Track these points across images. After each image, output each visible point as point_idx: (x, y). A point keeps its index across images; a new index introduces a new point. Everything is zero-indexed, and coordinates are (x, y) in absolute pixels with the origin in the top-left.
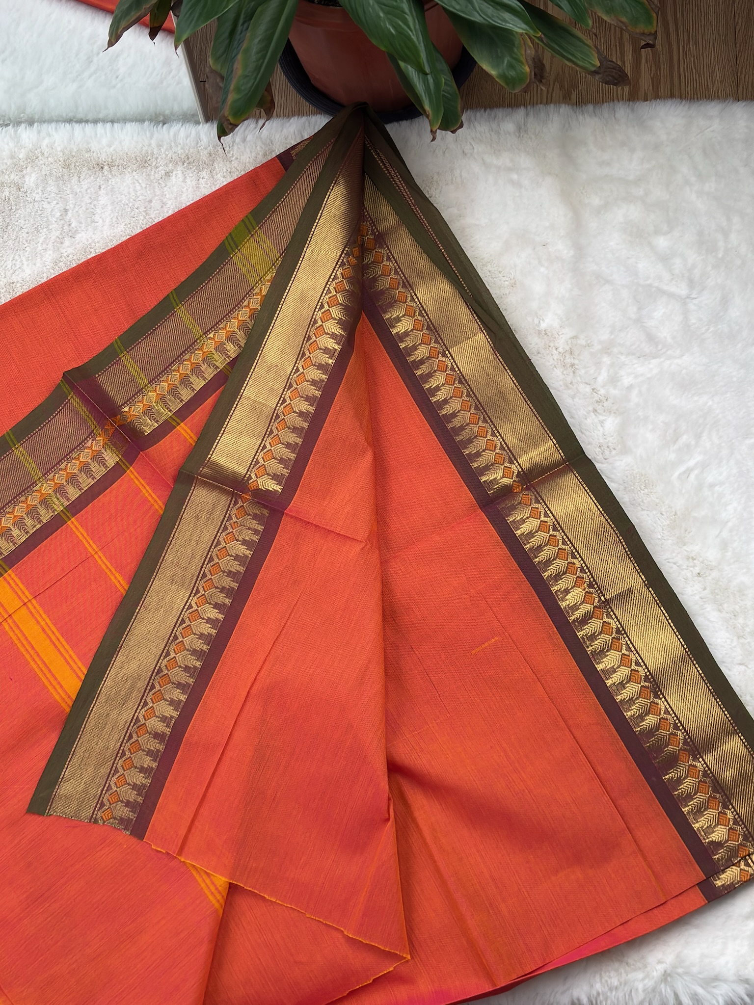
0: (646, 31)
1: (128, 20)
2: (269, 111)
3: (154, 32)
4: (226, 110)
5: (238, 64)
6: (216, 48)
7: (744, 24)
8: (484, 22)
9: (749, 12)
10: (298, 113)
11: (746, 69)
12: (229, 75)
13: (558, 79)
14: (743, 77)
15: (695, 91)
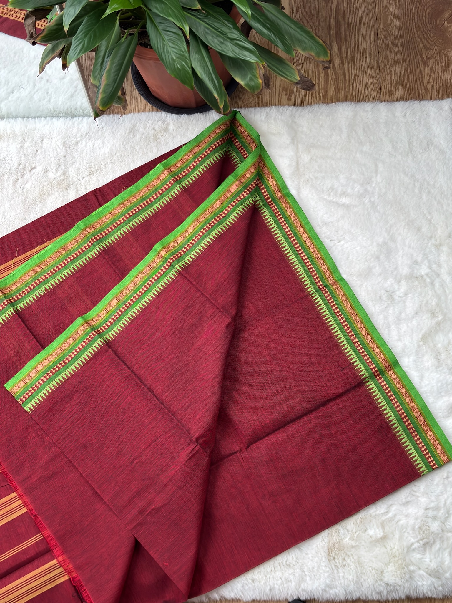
0: (324, 60)
1: (48, 59)
2: (124, 107)
3: (64, 66)
4: (98, 103)
5: (104, 78)
6: (94, 72)
7: (383, 58)
8: (235, 56)
9: (386, 51)
10: (145, 110)
11: (385, 82)
12: (100, 85)
13: (284, 89)
14: (383, 86)
15: (358, 94)
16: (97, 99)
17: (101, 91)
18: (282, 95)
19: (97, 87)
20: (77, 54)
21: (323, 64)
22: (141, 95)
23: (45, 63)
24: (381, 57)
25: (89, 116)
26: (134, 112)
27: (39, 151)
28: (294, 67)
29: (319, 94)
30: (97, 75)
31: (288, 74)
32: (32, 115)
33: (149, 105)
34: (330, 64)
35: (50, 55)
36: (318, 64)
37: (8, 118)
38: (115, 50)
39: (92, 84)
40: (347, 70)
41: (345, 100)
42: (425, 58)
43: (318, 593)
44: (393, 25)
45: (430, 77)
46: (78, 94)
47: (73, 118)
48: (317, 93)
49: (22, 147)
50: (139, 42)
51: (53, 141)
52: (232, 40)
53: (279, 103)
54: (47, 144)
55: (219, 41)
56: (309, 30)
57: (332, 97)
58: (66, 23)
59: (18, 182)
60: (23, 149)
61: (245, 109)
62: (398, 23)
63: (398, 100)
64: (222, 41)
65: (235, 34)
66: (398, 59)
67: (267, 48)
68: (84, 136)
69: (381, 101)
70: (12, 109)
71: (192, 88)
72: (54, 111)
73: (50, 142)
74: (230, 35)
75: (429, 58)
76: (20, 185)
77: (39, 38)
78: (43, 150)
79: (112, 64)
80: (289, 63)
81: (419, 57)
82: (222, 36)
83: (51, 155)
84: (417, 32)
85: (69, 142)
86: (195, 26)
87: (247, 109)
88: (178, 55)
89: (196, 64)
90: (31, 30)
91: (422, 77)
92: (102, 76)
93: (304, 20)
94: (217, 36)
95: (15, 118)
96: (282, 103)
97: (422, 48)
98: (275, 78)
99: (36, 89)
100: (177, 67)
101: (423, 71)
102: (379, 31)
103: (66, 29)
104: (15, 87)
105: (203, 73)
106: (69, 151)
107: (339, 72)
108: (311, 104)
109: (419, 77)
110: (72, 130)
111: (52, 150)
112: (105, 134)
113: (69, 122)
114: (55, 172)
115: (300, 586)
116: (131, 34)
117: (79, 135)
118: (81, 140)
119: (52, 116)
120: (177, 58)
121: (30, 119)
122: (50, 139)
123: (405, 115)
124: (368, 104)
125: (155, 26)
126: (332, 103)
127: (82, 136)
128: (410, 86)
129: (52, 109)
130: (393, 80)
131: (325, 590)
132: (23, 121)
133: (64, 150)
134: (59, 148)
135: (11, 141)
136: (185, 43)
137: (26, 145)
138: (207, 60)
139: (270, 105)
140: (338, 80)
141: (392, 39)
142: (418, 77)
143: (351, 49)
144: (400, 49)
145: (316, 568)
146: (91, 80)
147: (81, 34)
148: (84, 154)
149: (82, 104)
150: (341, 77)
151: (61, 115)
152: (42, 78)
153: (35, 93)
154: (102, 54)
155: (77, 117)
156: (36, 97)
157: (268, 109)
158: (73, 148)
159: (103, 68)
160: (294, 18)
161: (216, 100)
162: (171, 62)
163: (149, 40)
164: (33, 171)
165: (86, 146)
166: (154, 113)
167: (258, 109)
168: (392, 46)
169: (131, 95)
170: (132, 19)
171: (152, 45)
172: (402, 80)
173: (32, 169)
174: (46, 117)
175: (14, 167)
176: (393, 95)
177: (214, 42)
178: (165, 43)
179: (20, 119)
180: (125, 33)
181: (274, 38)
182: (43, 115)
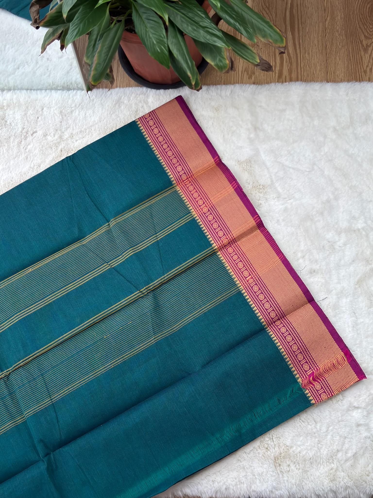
0: (281, 46)
1: (49, 41)
2: (112, 82)
3: (62, 47)
4: (90, 79)
5: (96, 58)
6: (87, 53)
7: (330, 45)
8: (205, 42)
9: (332, 40)
10: (129, 85)
11: (331, 65)
12: (92, 63)
13: (246, 70)
14: (329, 69)
15: (308, 75)
16: (90, 75)
17: (93, 68)
18: (244, 75)
19: (89, 65)
20: (73, 37)
21: (280, 49)
22: (126, 72)
23: (47, 44)
24: (328, 44)
25: (82, 90)
26: (120, 87)
27: (39, 118)
28: (255, 51)
29: (275, 74)
30: (90, 56)
31: (249, 57)
32: (35, 88)
33: (132, 81)
34: (285, 50)
35: (51, 38)
36: (275, 49)
37: (14, 89)
38: (105, 34)
39: (86, 63)
40: (299, 55)
41: (297, 80)
42: (365, 45)
43: (266, 494)
44: (339, 18)
45: (369, 62)
46: (73, 70)
47: (69, 91)
48: (274, 74)
49: (26, 114)
50: (126, 28)
51: (52, 110)
52: (203, 27)
53: (241, 82)
54: (47, 112)
55: (192, 28)
56: (268, 20)
57: (286, 77)
58: (65, 11)
59: (22, 144)
60: (26, 116)
61: (213, 86)
62: (343, 16)
63: (341, 81)
64: (195, 28)
65: (207, 23)
66: (342, 46)
67: (232, 35)
68: (77, 106)
69: (328, 82)
70: (18, 82)
71: (169, 67)
72: (53, 85)
73: (49, 111)
74: (201, 24)
75: (368, 46)
76: (23, 146)
77: (42, 23)
78: (43, 117)
79: (102, 46)
80: (250, 48)
81: (360, 45)
82: (196, 24)
83: (50, 122)
84: (359, 24)
85: (65, 111)
86: (173, 16)
87: (214, 86)
88: (158, 40)
89: (173, 47)
90: (35, 17)
91: (362, 62)
92: (94, 56)
93: (264, 12)
94: (191, 24)
95: (20, 90)
96: (244, 81)
97: (362, 37)
98: (238, 61)
99: (38, 66)
100: (157, 50)
101: (363, 56)
102: (327, 23)
103: (65, 16)
104: (20, 64)
105: (179, 54)
106: (65, 118)
107: (292, 56)
108: (268, 82)
109: (360, 62)
110: (68, 101)
111: (50, 117)
112: (96, 105)
113: (65, 94)
114: (53, 136)
115: (251, 487)
116: (119, 21)
117: (73, 105)
118: (75, 109)
119: (51, 89)
120: (157, 42)
121: (32, 91)
122: (49, 108)
123: (347, 94)
124: (317, 84)
125: (139, 15)
126: (286, 82)
127: (76, 106)
128: (352, 68)
129: (51, 83)
130: (338, 64)
131: (272, 491)
132: (27, 92)
133: (61, 117)
134: (57, 115)
135: (16, 109)
136: (164, 31)
137: (29, 113)
138: (182, 44)
139: (234, 83)
140: (291, 63)
141: (337, 29)
142: (358, 62)
143: (303, 37)
144: (344, 38)
145: (265, 473)
146: (85, 59)
147: (77, 20)
148: (77, 121)
149: (76, 79)
150: (294, 60)
151: (59, 88)
152: (43, 57)
153: (37, 69)
154: (94, 37)
155: (72, 91)
156: (38, 73)
157: (232, 86)
158: (68, 116)
159: (95, 50)
160: (256, 10)
161: (189, 78)
162: (152, 46)
163: (134, 27)
164: (35, 135)
165: (79, 115)
166: (137, 88)
167: (224, 86)
168: (337, 35)
169: (117, 72)
170: (120, 9)
171: (136, 31)
172: (345, 64)
173: (33, 133)
174: (46, 90)
175: (19, 131)
176: (337, 76)
177: (188, 29)
178: (147, 30)
179: (25, 91)
180: (114, 20)
181: (239, 27)
182: (43, 88)
